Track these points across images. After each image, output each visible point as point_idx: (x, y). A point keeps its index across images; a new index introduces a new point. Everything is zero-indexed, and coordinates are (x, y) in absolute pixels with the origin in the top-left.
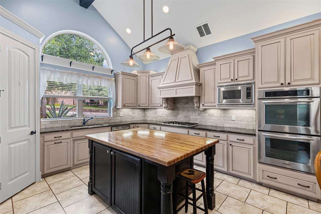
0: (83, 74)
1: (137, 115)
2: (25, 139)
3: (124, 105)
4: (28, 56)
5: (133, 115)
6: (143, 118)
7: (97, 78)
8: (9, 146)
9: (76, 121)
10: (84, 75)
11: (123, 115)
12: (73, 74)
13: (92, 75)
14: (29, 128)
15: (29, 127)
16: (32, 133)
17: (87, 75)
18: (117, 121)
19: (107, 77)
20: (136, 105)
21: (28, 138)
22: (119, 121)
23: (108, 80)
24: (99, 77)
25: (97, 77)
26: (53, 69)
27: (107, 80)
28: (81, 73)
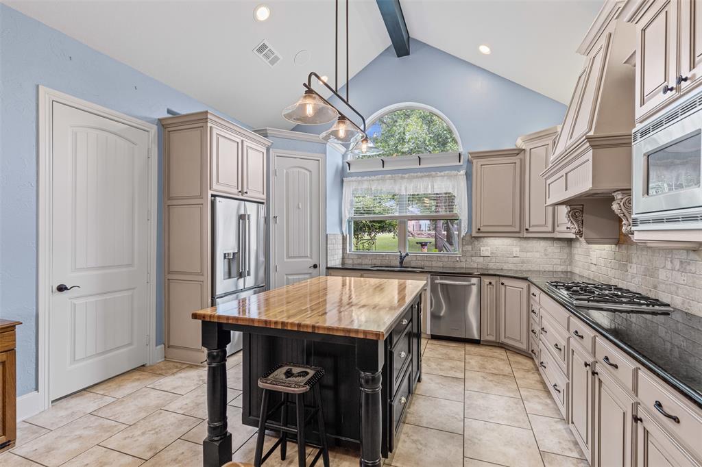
0: (400, 175)
1: (537, 255)
2: (306, 272)
3: (479, 229)
4: (310, 171)
5: (523, 255)
6: (562, 267)
7: (425, 179)
8: (287, 278)
9: (391, 258)
10: (403, 178)
11: (492, 253)
12: (386, 180)
13: (416, 174)
14: (310, 260)
15: (311, 258)
16: (315, 266)
17: (407, 176)
18: (475, 266)
19: (446, 172)
20: (518, 230)
21: (310, 272)
22: (479, 266)
23: (449, 177)
24: (428, 176)
25: (425, 176)
26: (360, 178)
27: (446, 178)
28: (397, 175)
